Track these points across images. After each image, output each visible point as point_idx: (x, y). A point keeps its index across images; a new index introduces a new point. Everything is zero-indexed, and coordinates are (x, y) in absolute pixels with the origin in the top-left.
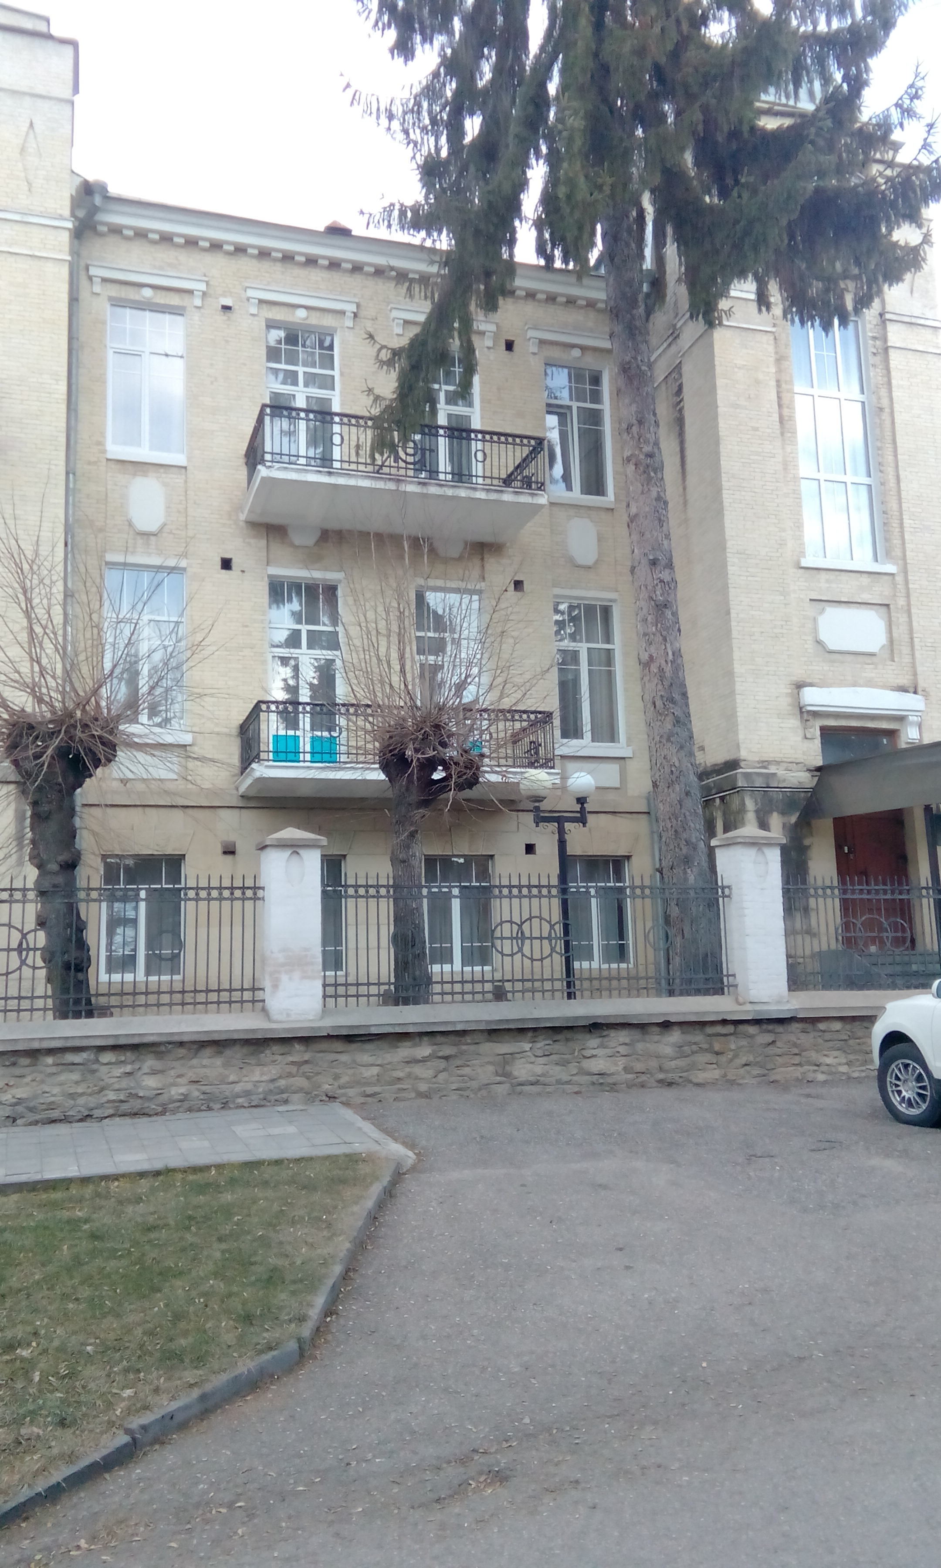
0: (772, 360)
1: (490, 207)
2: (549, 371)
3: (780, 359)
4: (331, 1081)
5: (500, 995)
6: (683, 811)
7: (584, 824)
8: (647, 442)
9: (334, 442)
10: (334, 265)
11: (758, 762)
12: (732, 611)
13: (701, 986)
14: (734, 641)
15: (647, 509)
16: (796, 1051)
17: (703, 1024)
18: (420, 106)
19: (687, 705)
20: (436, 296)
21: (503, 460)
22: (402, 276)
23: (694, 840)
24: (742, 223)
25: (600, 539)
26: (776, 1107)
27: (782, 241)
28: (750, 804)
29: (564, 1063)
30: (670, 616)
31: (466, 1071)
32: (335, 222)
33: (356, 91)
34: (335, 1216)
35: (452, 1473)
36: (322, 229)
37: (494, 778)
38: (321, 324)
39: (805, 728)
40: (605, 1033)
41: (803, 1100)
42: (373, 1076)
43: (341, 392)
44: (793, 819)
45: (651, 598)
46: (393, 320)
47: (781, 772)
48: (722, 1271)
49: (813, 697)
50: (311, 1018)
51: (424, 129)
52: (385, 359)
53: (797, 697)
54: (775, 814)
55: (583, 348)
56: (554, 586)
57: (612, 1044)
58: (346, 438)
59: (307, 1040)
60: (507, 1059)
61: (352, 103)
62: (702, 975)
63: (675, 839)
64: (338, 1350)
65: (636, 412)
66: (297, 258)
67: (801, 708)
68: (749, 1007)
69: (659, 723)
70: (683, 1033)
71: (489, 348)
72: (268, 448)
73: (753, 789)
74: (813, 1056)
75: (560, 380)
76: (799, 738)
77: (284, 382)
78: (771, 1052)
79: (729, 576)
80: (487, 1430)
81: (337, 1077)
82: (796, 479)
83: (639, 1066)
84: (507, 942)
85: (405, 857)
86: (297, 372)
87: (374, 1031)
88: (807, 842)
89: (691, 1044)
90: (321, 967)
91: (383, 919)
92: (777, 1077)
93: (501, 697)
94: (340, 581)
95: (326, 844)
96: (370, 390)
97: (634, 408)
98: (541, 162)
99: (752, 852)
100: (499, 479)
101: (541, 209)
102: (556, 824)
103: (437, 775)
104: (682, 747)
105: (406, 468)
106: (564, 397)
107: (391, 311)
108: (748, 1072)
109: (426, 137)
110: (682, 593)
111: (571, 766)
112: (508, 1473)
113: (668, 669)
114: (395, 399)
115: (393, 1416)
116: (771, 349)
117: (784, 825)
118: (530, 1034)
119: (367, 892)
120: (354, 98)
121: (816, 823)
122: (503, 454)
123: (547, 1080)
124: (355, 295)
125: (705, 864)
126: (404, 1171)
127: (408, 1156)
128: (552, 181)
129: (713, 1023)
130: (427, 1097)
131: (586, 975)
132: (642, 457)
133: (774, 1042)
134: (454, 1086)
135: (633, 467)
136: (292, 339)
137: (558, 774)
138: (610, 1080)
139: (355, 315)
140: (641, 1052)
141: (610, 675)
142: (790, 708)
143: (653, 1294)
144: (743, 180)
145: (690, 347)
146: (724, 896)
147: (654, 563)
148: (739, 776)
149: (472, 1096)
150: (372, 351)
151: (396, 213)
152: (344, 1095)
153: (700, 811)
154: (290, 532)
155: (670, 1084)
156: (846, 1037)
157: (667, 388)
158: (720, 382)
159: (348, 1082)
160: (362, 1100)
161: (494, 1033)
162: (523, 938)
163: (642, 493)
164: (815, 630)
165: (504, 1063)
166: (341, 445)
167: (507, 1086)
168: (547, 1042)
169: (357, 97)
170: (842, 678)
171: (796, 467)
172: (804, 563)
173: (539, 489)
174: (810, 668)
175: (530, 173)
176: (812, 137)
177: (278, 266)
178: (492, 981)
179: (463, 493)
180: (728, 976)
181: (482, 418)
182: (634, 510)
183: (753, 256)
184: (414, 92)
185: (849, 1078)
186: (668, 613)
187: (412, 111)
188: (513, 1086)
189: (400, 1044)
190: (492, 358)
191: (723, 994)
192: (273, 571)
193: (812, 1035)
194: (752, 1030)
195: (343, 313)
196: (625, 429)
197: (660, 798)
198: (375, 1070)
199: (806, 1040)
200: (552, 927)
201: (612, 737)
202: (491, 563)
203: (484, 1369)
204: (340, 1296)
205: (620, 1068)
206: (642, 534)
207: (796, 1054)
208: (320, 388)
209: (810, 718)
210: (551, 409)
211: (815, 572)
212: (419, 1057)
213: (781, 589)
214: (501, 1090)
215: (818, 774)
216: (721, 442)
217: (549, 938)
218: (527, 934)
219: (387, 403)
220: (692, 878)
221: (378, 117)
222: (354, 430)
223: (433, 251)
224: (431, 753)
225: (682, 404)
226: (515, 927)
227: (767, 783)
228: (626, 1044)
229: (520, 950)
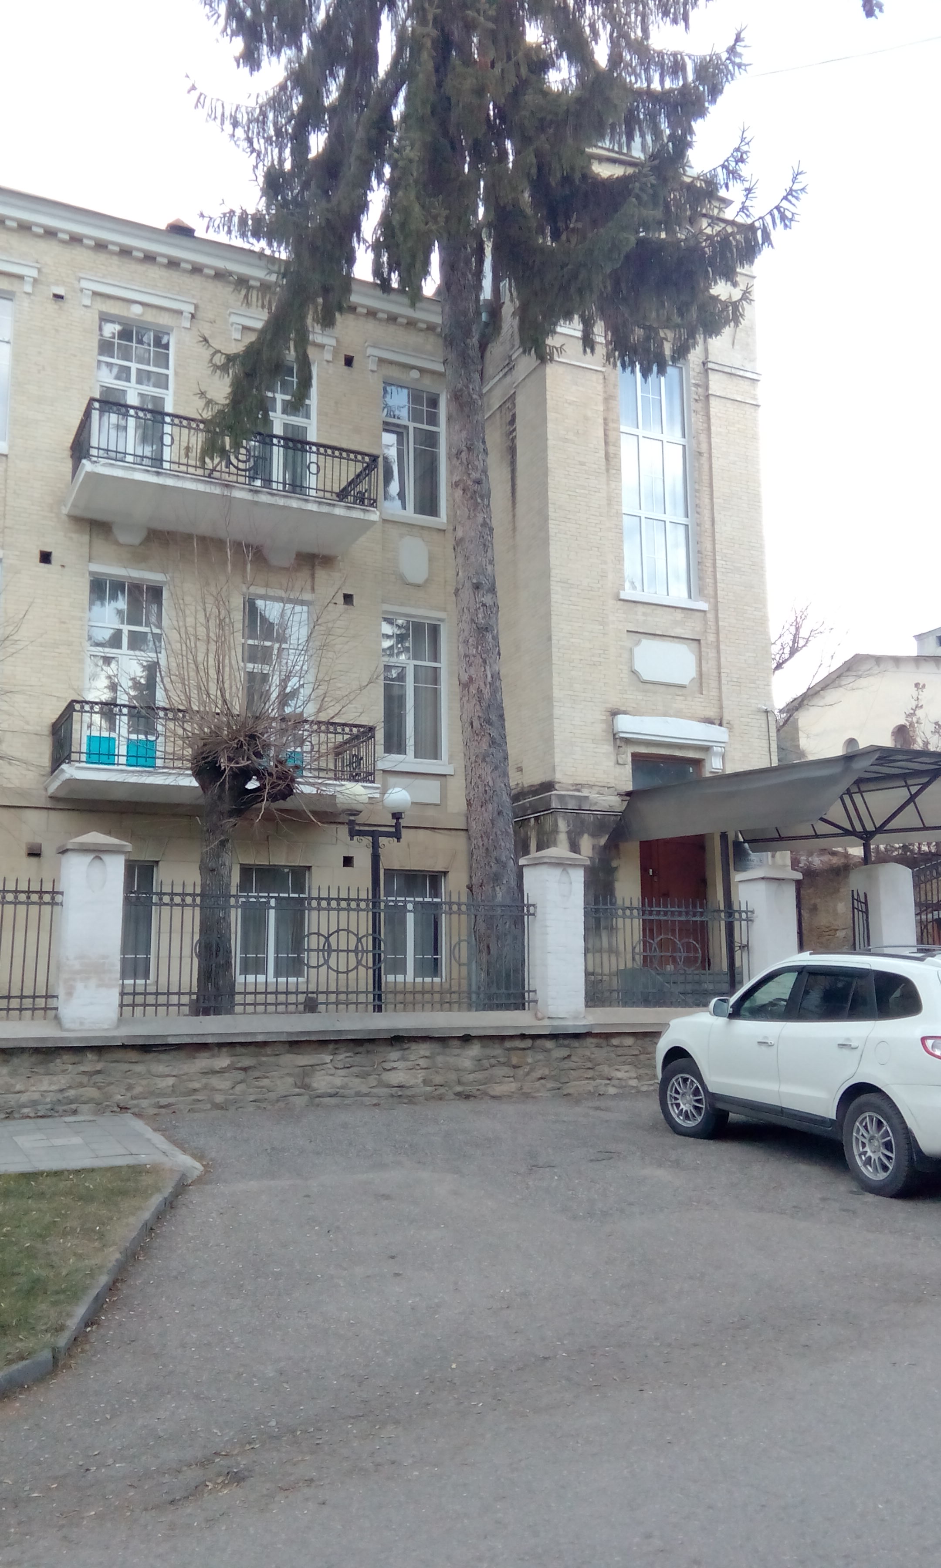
0: (600, 398)
1: (329, 226)
2: (389, 389)
3: (608, 399)
4: (123, 1091)
5: (311, 1006)
6: (494, 830)
7: (399, 839)
8: (475, 468)
9: (165, 442)
10: (173, 264)
11: (572, 785)
12: (553, 637)
13: (504, 1001)
14: (554, 666)
15: (473, 534)
16: (589, 1065)
17: (503, 1038)
18: (265, 116)
19: (503, 727)
20: (273, 308)
21: (336, 474)
22: (242, 282)
23: (504, 859)
24: (569, 267)
25: (431, 559)
26: (565, 1119)
27: (605, 287)
28: (562, 826)
29: (363, 1076)
30: (490, 639)
31: (265, 1082)
32: (178, 220)
33: (201, 94)
34: (108, 1227)
35: (192, 1475)
36: (163, 226)
37: (307, 790)
38: (156, 321)
39: (617, 755)
40: (406, 1046)
41: (592, 1112)
42: (169, 1087)
43: (175, 393)
44: (603, 841)
45: (473, 620)
46: (232, 324)
47: (593, 795)
48: (487, 1277)
49: (626, 724)
50: (106, 1027)
51: (268, 140)
52: (219, 364)
53: (612, 724)
54: (586, 836)
55: (422, 370)
56: (383, 602)
57: (412, 1057)
58: (177, 438)
59: (100, 1050)
60: (308, 1071)
61: (196, 106)
62: (503, 990)
63: (486, 857)
64: (94, 1359)
65: (466, 439)
66: (135, 253)
67: (614, 735)
68: (546, 1022)
69: (475, 743)
70: (483, 1047)
71: (328, 362)
72: (94, 442)
73: (565, 811)
74: (606, 1069)
75: (400, 399)
76: (612, 764)
77: (118, 378)
78: (566, 1066)
79: (552, 604)
80: (232, 1433)
81: (130, 1088)
82: (619, 514)
83: (438, 1079)
84: (314, 955)
85: (214, 866)
86: (129, 368)
87: (171, 1041)
88: (614, 864)
89: (489, 1057)
90: (118, 975)
91: (188, 928)
92: (571, 1091)
93: (319, 711)
94: (165, 583)
95: (130, 850)
96: (202, 394)
97: (464, 434)
98: (383, 185)
99: (556, 873)
100: (332, 492)
101: (379, 232)
102: (370, 838)
103: (252, 785)
104: (496, 768)
105: (237, 475)
106: (404, 417)
107: (229, 315)
108: (544, 1086)
109: (269, 148)
110: (503, 618)
111: (392, 780)
112: (246, 1473)
113: (486, 691)
114: (228, 405)
115: (140, 1422)
116: (600, 388)
117: (594, 847)
118: (331, 1046)
119: (172, 900)
120: (198, 101)
121: (623, 846)
122: (337, 467)
123: (346, 1092)
124: (193, 296)
125: (513, 883)
126: (190, 1181)
127: (194, 1167)
128: (391, 205)
129: (512, 1037)
130: (222, 1108)
131: (391, 987)
132: (469, 482)
133: (569, 1056)
134: (252, 1098)
135: (461, 492)
136: (125, 335)
137: (378, 788)
138: (409, 1092)
139: (193, 316)
140: (440, 1065)
141: (436, 693)
142: (604, 734)
143: (417, 1299)
144: (572, 226)
145: (524, 379)
146: (529, 914)
147: (477, 587)
148: (553, 798)
149: (269, 1107)
150: (206, 354)
151: (236, 220)
152: (136, 1106)
153: (511, 831)
154: (115, 530)
155: (468, 1097)
156: (637, 1052)
157: (501, 417)
158: (551, 415)
159: (141, 1093)
160: (156, 1111)
161: (295, 1045)
162: (330, 951)
163: (469, 518)
164: (631, 660)
165: (304, 1075)
166: (171, 446)
167: (306, 1098)
168: (348, 1055)
169: (202, 100)
170: (654, 707)
171: (619, 503)
172: (623, 596)
173: (371, 505)
174: (625, 696)
175: (370, 196)
176: (637, 191)
177: (115, 260)
178: (306, 993)
179: (294, 504)
180: (529, 991)
181: (318, 430)
182: (460, 534)
183: (578, 299)
184: (260, 101)
185: (638, 1092)
186: (489, 637)
187: (257, 120)
188: (312, 1098)
189: (197, 1055)
190: (330, 372)
191: (524, 1009)
192: (96, 568)
193: (605, 1050)
194: (549, 1044)
195: (180, 313)
196: (455, 455)
197: (473, 816)
198: (171, 1081)
199: (600, 1054)
200: (359, 940)
201: (435, 754)
202: (321, 575)
203: (240, 1375)
204: (105, 1306)
205: (420, 1080)
206: (467, 558)
207: (589, 1068)
208: (155, 386)
209: (622, 744)
210: (387, 428)
211: (633, 604)
212: (217, 1068)
213: (600, 619)
214: (300, 1102)
215: (628, 798)
216: (549, 473)
217: (356, 951)
218: (334, 947)
219: (220, 407)
220: (500, 896)
221: (222, 123)
222: (185, 431)
223: (272, 259)
224: (244, 763)
225: (514, 434)
226: (322, 940)
227: (580, 806)
228: (426, 1057)
229: (326, 962)
